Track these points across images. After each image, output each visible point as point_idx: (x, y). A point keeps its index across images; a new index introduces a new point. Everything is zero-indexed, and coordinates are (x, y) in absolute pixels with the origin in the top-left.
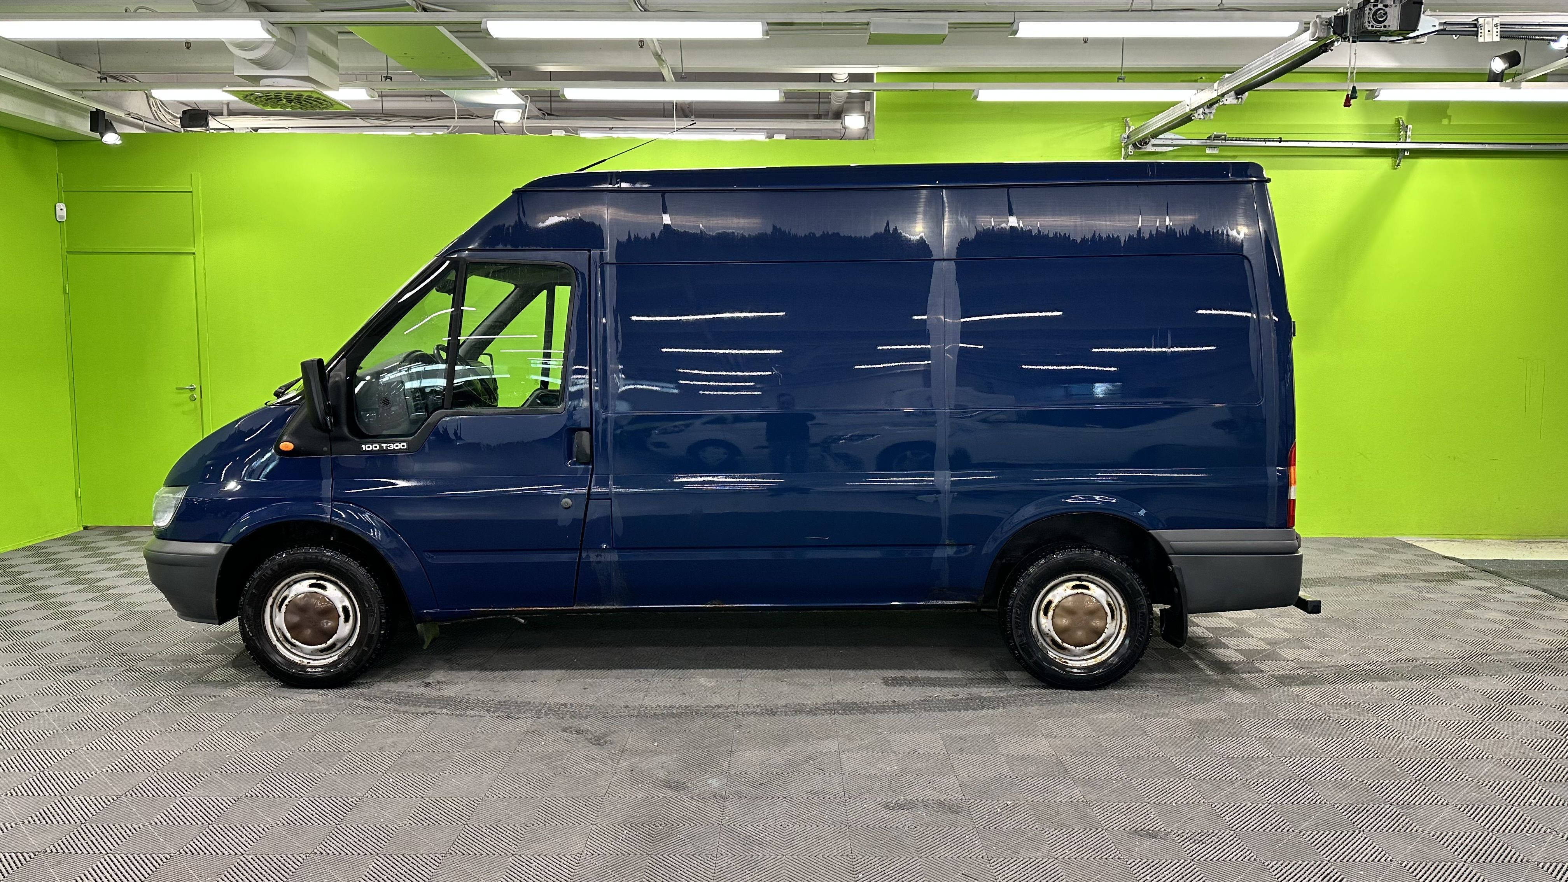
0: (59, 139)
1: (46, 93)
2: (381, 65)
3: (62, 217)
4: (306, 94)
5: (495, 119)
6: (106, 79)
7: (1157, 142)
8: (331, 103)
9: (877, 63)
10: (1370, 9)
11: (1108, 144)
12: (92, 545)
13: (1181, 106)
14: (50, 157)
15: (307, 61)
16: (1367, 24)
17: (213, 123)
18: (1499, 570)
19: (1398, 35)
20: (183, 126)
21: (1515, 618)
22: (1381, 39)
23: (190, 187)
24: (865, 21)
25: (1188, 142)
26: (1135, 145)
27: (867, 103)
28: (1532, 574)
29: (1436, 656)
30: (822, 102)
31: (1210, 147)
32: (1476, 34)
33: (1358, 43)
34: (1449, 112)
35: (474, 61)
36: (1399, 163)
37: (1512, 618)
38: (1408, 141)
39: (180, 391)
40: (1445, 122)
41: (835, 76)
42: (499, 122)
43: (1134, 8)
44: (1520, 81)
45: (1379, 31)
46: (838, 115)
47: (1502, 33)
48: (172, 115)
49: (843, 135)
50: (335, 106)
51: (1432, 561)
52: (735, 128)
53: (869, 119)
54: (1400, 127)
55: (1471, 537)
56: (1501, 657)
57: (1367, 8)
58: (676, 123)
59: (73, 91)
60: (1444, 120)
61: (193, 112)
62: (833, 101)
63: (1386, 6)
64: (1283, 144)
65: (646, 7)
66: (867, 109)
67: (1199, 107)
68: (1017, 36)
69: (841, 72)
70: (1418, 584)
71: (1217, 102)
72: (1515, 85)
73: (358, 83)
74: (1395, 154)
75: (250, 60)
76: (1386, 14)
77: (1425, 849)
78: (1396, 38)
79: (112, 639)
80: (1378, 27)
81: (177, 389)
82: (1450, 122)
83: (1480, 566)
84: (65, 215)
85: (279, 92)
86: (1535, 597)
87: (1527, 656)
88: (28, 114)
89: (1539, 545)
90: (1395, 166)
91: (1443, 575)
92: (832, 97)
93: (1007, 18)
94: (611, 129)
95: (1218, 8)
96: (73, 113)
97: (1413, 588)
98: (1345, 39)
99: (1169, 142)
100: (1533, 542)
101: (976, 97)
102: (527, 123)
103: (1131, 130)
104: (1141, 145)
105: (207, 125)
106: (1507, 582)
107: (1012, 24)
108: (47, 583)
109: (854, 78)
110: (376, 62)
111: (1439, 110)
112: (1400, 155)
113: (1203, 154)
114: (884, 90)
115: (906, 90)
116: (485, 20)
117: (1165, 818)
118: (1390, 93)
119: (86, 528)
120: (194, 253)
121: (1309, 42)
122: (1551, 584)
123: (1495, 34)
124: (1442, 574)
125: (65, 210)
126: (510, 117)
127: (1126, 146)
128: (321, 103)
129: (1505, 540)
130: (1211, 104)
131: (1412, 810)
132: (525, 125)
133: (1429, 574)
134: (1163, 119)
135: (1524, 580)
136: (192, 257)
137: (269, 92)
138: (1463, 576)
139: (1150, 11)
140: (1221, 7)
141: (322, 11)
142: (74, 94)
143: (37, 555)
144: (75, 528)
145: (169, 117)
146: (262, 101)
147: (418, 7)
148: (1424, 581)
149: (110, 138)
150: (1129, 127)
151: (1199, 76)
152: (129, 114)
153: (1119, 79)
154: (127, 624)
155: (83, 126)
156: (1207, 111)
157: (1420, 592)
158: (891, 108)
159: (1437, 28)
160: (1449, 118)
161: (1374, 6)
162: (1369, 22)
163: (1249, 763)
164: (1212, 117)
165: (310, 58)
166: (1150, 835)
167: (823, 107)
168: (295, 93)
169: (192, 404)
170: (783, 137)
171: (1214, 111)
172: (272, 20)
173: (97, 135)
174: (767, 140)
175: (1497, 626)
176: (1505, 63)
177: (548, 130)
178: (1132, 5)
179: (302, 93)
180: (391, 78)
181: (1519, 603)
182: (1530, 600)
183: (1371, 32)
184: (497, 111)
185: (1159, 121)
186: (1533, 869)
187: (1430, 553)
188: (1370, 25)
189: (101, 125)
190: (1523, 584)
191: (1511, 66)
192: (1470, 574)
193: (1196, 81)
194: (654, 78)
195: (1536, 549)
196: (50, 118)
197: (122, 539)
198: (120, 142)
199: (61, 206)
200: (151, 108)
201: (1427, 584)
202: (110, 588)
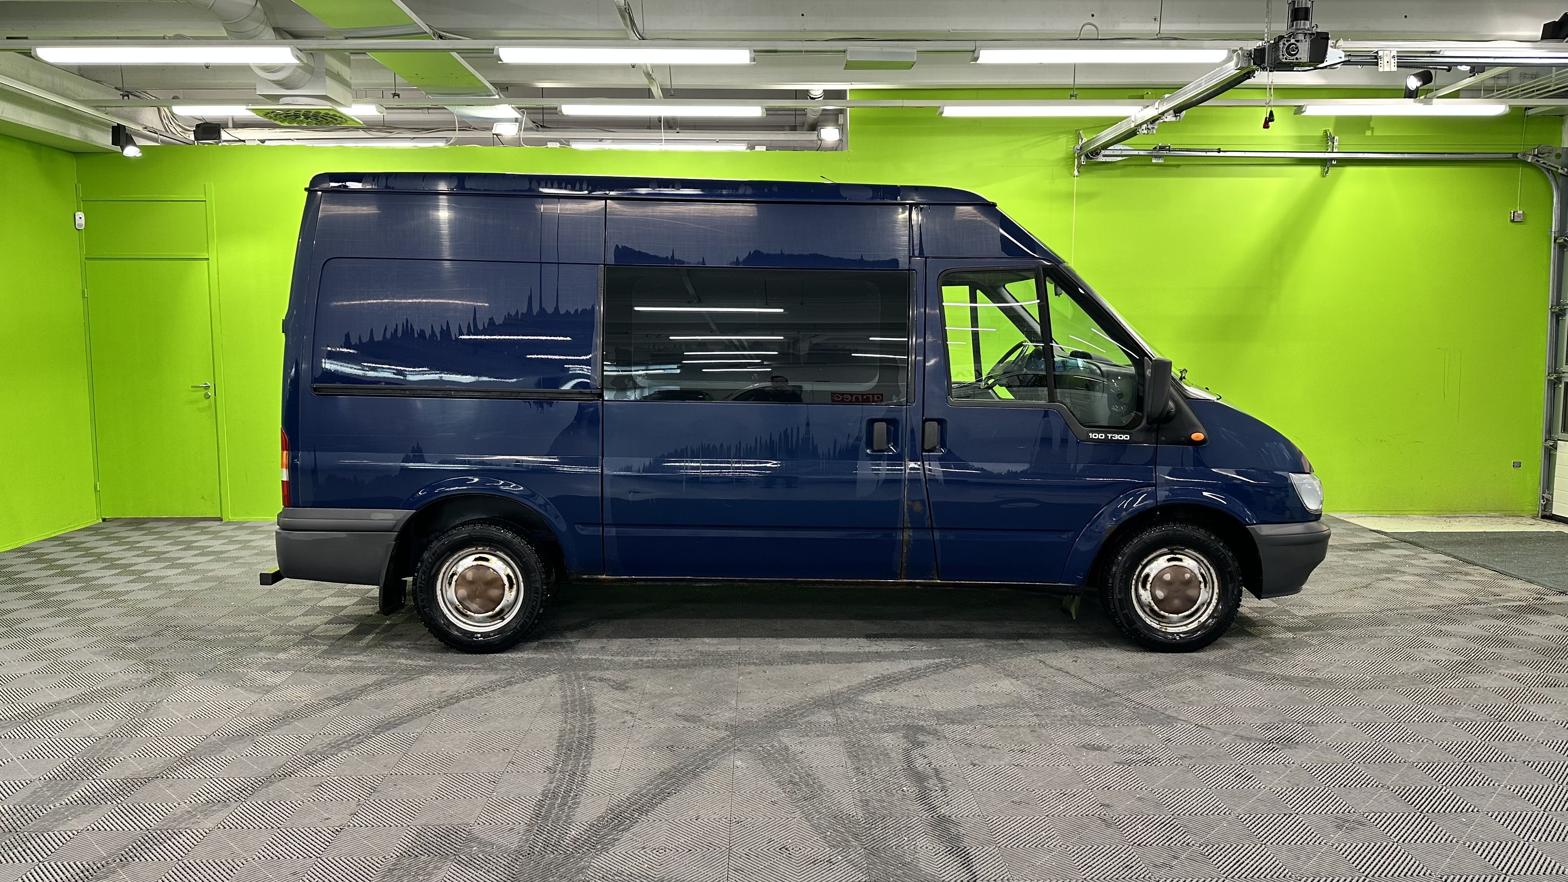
0: (78, 151)
1: (70, 109)
2: (389, 81)
3: (80, 225)
4: (323, 112)
5: (493, 132)
6: (128, 96)
7: (1107, 152)
8: (343, 119)
9: (851, 81)
10: (1284, 44)
11: (1062, 155)
12: (116, 535)
13: (1128, 122)
14: (69, 167)
15: (325, 81)
16: (1281, 57)
17: (224, 135)
18: (1418, 540)
19: (1309, 66)
20: (196, 138)
21: (1425, 580)
22: (1295, 69)
23: (203, 196)
24: (842, 49)
25: (1136, 153)
26: (1087, 156)
27: (841, 117)
28: (1448, 544)
29: (1352, 611)
30: (799, 115)
31: (1156, 157)
32: (1377, 64)
33: (1275, 72)
34: (1372, 124)
35: (479, 81)
36: (1328, 171)
37: (1422, 580)
38: (1335, 151)
39: (195, 389)
40: (1369, 133)
41: (812, 92)
42: (497, 135)
43: (1081, 37)
44: (1432, 98)
45: (1292, 63)
46: (814, 127)
47: (1399, 64)
48: (182, 128)
49: (819, 147)
50: (348, 123)
51: (1360, 534)
52: (717, 139)
53: (842, 129)
54: (1328, 138)
55: (1397, 513)
56: (1407, 612)
57: (1281, 43)
58: (663, 135)
59: (96, 108)
60: (1367, 131)
61: (206, 126)
62: (808, 114)
63: (1297, 41)
64: (1222, 154)
65: (644, 35)
66: (841, 121)
67: (1143, 123)
68: (978, 62)
69: (817, 89)
70: (1343, 553)
71: (1157, 119)
72: (1428, 101)
73: (368, 99)
74: (1324, 163)
75: (273, 81)
76: (1297, 48)
77: (1322, 755)
78: (1308, 68)
79: (161, 614)
80: (1291, 59)
81: (192, 387)
82: (1372, 133)
83: (1402, 537)
84: (84, 223)
85: (299, 110)
86: (1446, 562)
87: (1431, 610)
88: (55, 129)
89: (1458, 520)
90: (1324, 174)
91: (1367, 546)
92: (808, 112)
93: (969, 46)
94: (601, 140)
95: (1156, 37)
96: (94, 127)
97: (1339, 556)
98: (1264, 69)
99: (1118, 153)
100: (1453, 517)
101: (942, 113)
102: (523, 135)
103: (1083, 142)
104: (1092, 155)
105: (219, 137)
106: (1423, 551)
107: (974, 51)
108: (83, 569)
109: (829, 95)
110: (386, 79)
111: (1363, 123)
112: (1328, 163)
113: (1149, 163)
114: (857, 107)
115: (878, 107)
116: (497, 47)
117: (1108, 737)
118: (1316, 108)
119: (104, 520)
120: (208, 259)
121: (1233, 71)
122: (1462, 552)
123: (1393, 64)
124: (1366, 544)
125: (83, 218)
126: (508, 131)
127: (1079, 157)
128: (336, 120)
129: (1428, 515)
130: (1153, 120)
131: (1314, 727)
132: (522, 136)
133: (1355, 544)
134: (1111, 133)
135: (1438, 549)
136: (206, 262)
137: (289, 110)
138: (1384, 546)
139: (1097, 40)
140: (1159, 36)
141: (346, 38)
142: (98, 110)
143: (65, 544)
144: (94, 520)
145: (179, 129)
146: (281, 118)
147: (434, 35)
148: (1350, 550)
149: (131, 151)
150: (1082, 139)
151: (1145, 92)
152: (146, 128)
153: (1071, 96)
154: (171, 602)
155: (105, 140)
156: (1150, 126)
157: (1345, 559)
158: (864, 122)
159: (1343, 59)
160: (1372, 129)
161: (1287, 41)
162: (1283, 55)
163: (1181, 695)
164: (1155, 132)
165: (328, 79)
166: (1094, 748)
167: (799, 119)
168: (314, 111)
169: (207, 402)
170: (764, 148)
171: (1156, 127)
172: (301, 47)
173: (118, 148)
174: (748, 151)
175: (1408, 586)
176: (1420, 81)
177: (543, 142)
178: (1080, 34)
179: (321, 111)
180: (398, 96)
181: (1432, 568)
182: (1441, 565)
183: (1285, 63)
184: (495, 124)
185: (1108, 135)
186: (1408, 767)
187: (1356, 527)
188: (1284, 58)
189: (123, 139)
190: (1436, 552)
191: (1424, 84)
192: (1392, 545)
193: (1142, 97)
194: (643, 94)
195: (1455, 523)
196: (73, 132)
197: (143, 529)
198: (140, 155)
199: (80, 215)
200: (162, 121)
201: (1351, 553)
202: (146, 572)
